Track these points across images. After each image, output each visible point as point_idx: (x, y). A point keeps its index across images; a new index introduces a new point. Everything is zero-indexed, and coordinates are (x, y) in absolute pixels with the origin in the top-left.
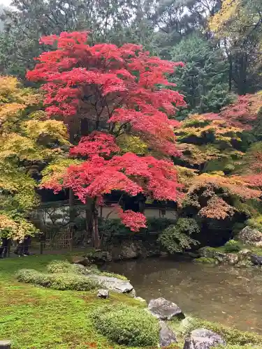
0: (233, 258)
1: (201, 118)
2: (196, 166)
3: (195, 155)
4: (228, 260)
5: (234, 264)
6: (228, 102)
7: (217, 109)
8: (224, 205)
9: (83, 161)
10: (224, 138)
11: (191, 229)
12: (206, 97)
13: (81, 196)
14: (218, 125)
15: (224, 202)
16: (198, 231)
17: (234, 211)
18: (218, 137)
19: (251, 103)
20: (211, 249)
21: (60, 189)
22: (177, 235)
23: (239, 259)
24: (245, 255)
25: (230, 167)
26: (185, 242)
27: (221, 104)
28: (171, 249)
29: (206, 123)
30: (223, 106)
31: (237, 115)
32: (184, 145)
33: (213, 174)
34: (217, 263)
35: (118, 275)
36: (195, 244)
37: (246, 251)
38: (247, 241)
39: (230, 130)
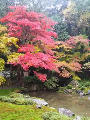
0: (70, 91)
1: (59, 43)
2: (57, 59)
3: (57, 55)
4: (68, 92)
5: (70, 93)
6: (68, 38)
7: (64, 40)
8: (68, 73)
9: (24, 54)
10: (67, 50)
11: (56, 80)
12: (61, 36)
13: (24, 67)
14: (65, 45)
15: (68, 72)
16: (59, 81)
17: (71, 75)
18: (65, 50)
19: (75, 39)
20: (62, 88)
21: (16, 64)
22: (51, 82)
23: (72, 91)
24: (74, 90)
25: (68, 60)
26: (54, 85)
27: (66, 38)
28: (49, 87)
29: (61, 45)
30: (66, 39)
31: (71, 43)
32: (54, 51)
33: (62, 62)
34: (64, 92)
35: (40, 98)
36: (57, 86)
37: (74, 89)
38: (73, 85)
39: (69, 48)
